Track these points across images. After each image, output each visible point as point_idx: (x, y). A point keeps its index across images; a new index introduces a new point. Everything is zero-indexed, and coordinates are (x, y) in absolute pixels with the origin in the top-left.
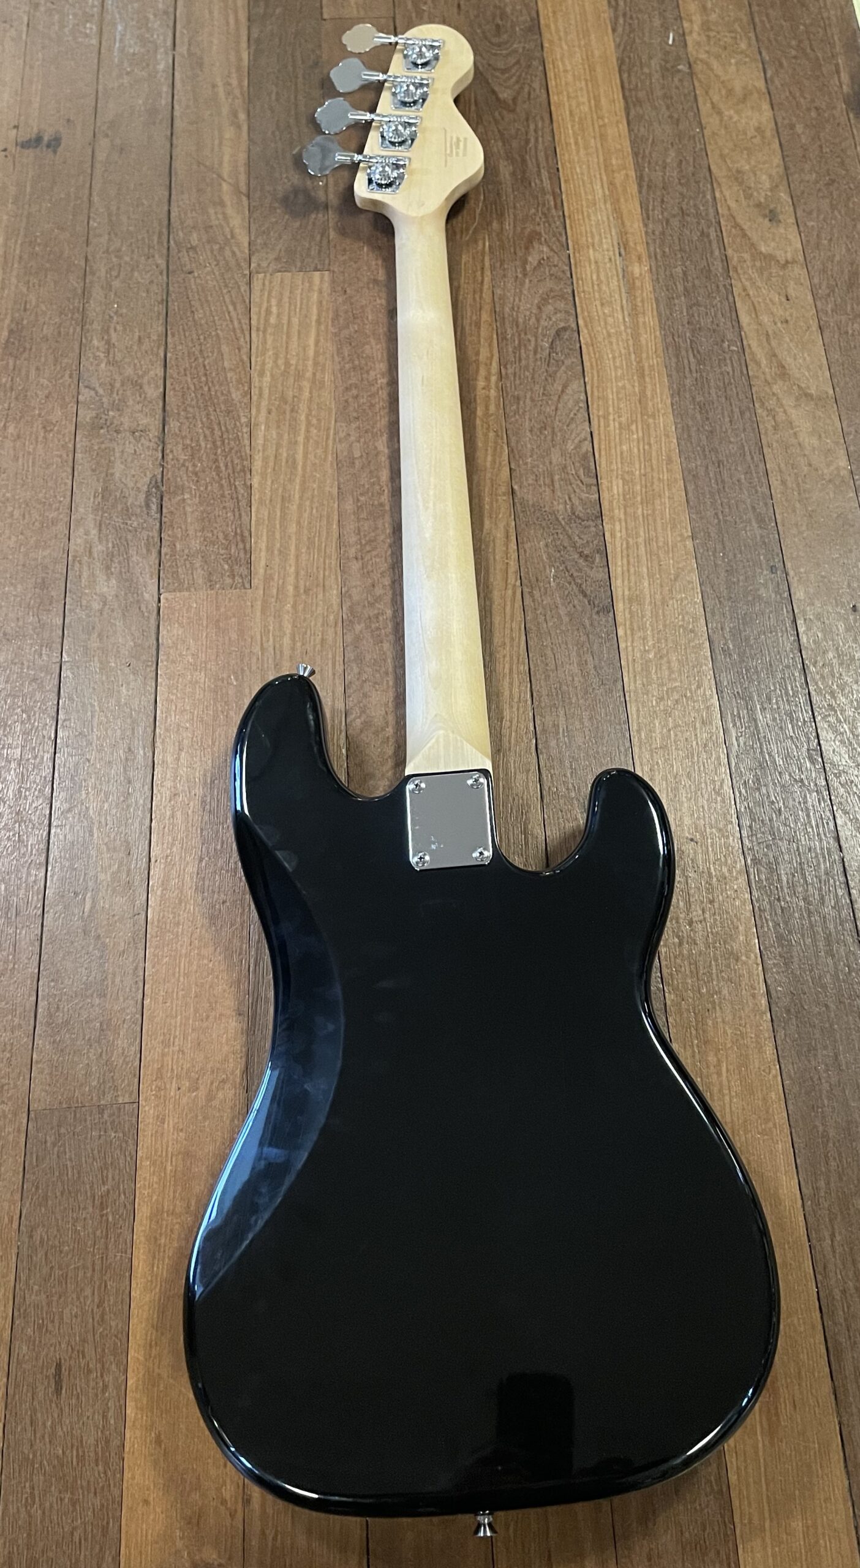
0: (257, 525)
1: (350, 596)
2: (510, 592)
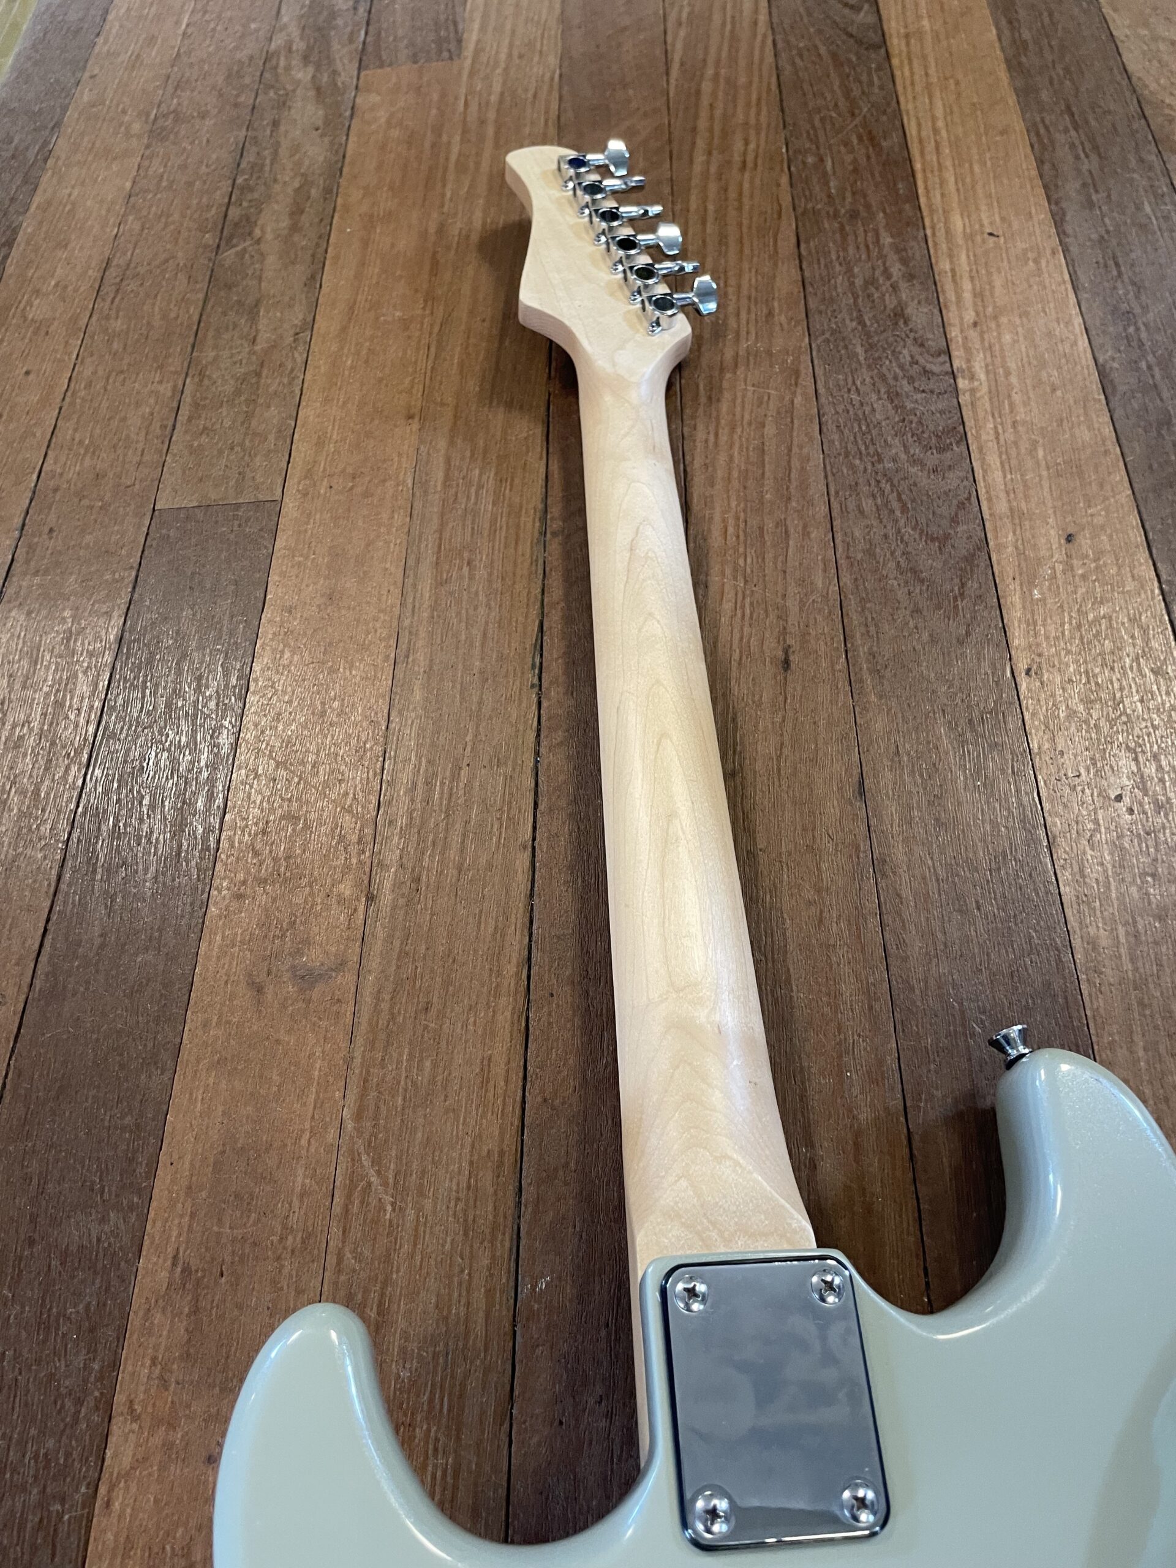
0: (472, 11)
1: (571, 58)
2: (759, 38)
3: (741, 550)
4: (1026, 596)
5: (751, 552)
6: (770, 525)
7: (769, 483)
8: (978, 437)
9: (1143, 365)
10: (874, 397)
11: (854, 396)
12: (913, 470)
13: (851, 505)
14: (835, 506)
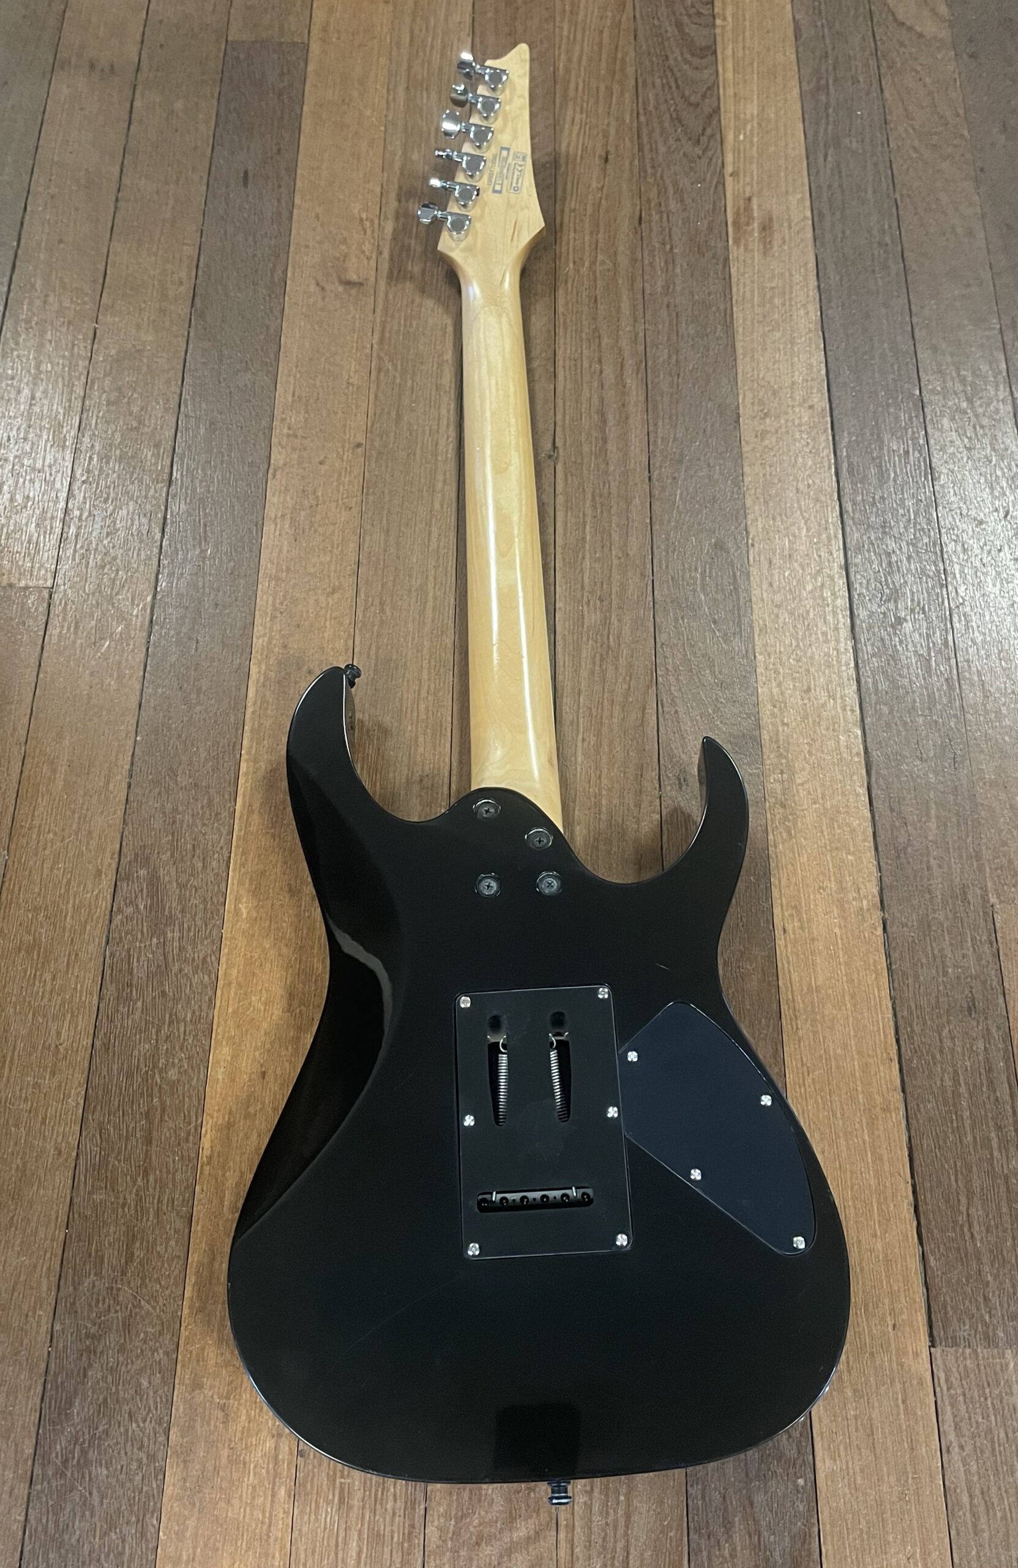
3: (585, 98)
4: (736, 137)
5: (592, 101)
6: (602, 88)
7: (603, 65)
8: (723, 53)
9: (819, 24)
10: (667, 23)
11: (656, 22)
12: (686, 67)
13: (649, 81)
14: (640, 81)
